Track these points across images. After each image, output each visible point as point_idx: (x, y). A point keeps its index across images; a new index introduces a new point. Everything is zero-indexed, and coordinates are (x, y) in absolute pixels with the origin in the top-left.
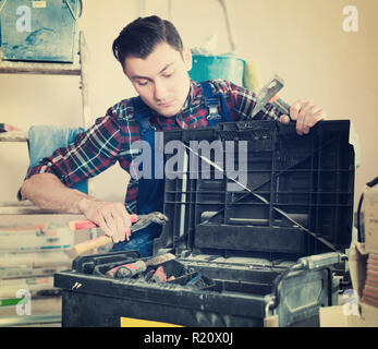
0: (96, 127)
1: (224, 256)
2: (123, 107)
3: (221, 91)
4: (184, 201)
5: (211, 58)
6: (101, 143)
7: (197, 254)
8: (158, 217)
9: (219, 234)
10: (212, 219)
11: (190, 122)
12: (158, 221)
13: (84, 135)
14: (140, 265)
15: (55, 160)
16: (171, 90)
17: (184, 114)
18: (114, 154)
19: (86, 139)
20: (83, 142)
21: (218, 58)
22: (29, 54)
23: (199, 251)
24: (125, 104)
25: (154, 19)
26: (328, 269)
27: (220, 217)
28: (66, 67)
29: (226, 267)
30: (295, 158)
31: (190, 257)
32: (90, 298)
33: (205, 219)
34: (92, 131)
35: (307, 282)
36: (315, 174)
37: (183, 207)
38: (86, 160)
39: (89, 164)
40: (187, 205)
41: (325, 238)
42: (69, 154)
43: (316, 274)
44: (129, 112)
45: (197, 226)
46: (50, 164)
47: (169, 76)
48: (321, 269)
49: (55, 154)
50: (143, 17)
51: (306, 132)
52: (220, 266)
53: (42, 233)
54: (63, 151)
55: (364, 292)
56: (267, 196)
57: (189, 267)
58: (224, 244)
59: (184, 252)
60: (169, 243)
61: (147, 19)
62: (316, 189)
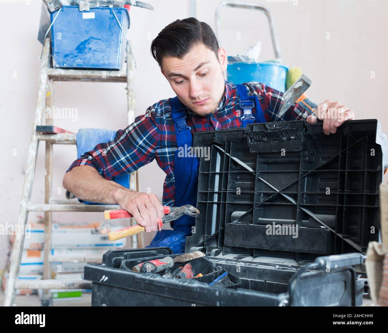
0: (135, 124)
1: (252, 255)
2: (161, 107)
3: (256, 93)
4: (216, 200)
5: (254, 65)
6: (138, 140)
7: (226, 253)
8: (190, 210)
9: (248, 233)
10: (242, 218)
11: (223, 122)
12: (190, 213)
13: (124, 132)
14: (168, 261)
15: (95, 154)
16: (206, 88)
17: (218, 115)
18: (151, 151)
19: (125, 135)
20: (122, 137)
21: (261, 65)
22: (79, 62)
23: (229, 250)
24: (163, 103)
25: (192, 21)
26: (351, 271)
27: (250, 216)
28: (113, 74)
29: (253, 266)
30: (323, 158)
31: (220, 256)
32: (117, 291)
33: (235, 218)
34: (131, 128)
35: (328, 282)
36: (343, 174)
37: (215, 207)
38: (125, 155)
39: (127, 158)
40: (218, 204)
41: (352, 240)
42: (109, 148)
43: (338, 276)
44: (166, 111)
45: (227, 225)
46: (90, 157)
47: (204, 75)
48: (344, 270)
49: (96, 149)
50: (181, 19)
51: (333, 132)
52: (247, 265)
53: (97, 231)
54: (103, 146)
55: (381, 293)
56: (295, 197)
57: (217, 265)
58: (252, 244)
59: (214, 251)
60: (201, 241)
61: (185, 21)
62: (343, 189)
